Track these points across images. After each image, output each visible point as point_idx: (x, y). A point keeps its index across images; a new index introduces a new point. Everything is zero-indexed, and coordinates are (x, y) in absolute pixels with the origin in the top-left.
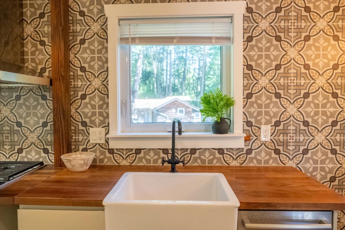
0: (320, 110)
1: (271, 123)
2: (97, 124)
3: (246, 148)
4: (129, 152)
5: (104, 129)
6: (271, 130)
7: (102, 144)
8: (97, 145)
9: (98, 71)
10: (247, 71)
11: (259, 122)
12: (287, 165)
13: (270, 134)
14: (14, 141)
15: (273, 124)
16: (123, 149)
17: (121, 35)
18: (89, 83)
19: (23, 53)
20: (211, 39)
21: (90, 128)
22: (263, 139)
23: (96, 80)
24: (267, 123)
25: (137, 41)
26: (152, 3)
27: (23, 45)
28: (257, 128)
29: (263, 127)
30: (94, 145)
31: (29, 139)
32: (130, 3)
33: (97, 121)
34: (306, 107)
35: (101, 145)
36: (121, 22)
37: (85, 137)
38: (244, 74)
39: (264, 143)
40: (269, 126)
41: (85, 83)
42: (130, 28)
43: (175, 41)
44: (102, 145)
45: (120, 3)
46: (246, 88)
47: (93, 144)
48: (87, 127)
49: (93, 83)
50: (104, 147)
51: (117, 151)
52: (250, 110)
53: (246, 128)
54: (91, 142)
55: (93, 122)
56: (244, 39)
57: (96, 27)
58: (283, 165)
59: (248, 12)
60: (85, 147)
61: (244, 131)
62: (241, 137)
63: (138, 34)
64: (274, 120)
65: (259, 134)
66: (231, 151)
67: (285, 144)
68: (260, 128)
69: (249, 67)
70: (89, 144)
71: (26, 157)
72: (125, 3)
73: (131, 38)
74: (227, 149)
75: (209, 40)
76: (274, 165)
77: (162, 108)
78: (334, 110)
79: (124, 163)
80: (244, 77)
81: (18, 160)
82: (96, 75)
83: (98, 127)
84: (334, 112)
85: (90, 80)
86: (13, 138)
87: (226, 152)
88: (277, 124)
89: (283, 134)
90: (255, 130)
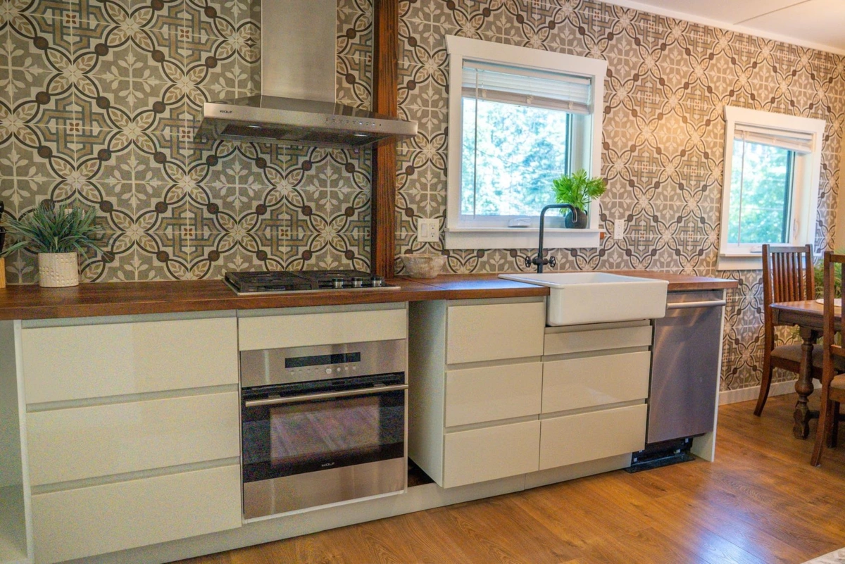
1: (624, 217)
2: (428, 212)
3: (600, 248)
4: (469, 254)
5: (438, 220)
6: (624, 226)
7: (434, 242)
8: (427, 245)
9: (432, 132)
11: (612, 215)
12: (637, 269)
13: (623, 232)
14: (297, 239)
15: (626, 219)
16: (460, 250)
17: (463, 83)
18: (418, 150)
20: (568, 104)
21: (419, 219)
22: (616, 237)
23: (429, 146)
24: (621, 217)
25: (484, 95)
26: (505, 43)
28: (611, 223)
29: (617, 222)
30: (423, 244)
31: (322, 235)
32: (477, 39)
33: (428, 209)
35: (432, 244)
36: (465, 63)
37: (411, 233)
38: (601, 155)
39: (617, 243)
40: (623, 220)
41: (412, 149)
42: (477, 75)
43: (529, 101)
44: (434, 245)
45: (465, 37)
47: (421, 243)
48: (414, 217)
49: (425, 151)
50: (436, 247)
51: (454, 253)
53: (601, 222)
54: (420, 239)
55: (422, 209)
57: (431, 66)
58: (633, 269)
60: (409, 247)
61: (599, 227)
62: (597, 233)
63: (484, 85)
64: (627, 213)
65: (612, 230)
66: (584, 251)
67: (636, 243)
68: (613, 223)
69: (606, 146)
70: (415, 243)
71: (317, 265)
72: (472, 38)
73: (479, 89)
74: (581, 249)
75: (566, 106)
76: (625, 269)
79: (463, 270)
81: (304, 269)
82: (430, 139)
83: (430, 218)
85: (420, 145)
86: (295, 233)
87: (579, 253)
88: (630, 218)
89: (635, 230)
90: (609, 225)
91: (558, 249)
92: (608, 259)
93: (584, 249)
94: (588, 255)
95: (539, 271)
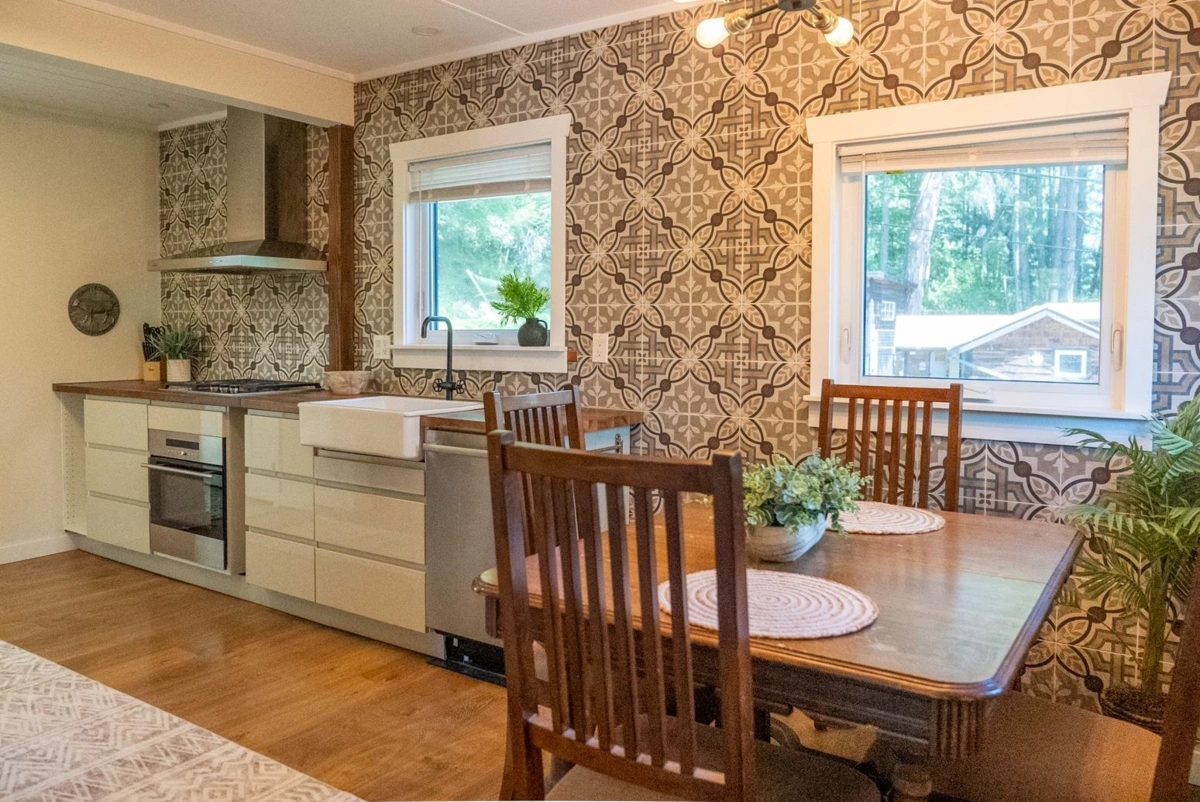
0: (691, 304)
1: (608, 329)
3: (571, 374)
6: (610, 342)
10: (573, 237)
11: (590, 327)
12: (636, 409)
13: (607, 350)
15: (612, 332)
19: (306, 225)
22: (595, 358)
24: (604, 329)
27: (306, 213)
28: (588, 338)
29: (595, 336)
34: (667, 299)
37: (370, 350)
38: (568, 241)
39: (598, 367)
40: (607, 335)
46: (571, 267)
52: (577, 306)
53: (572, 338)
55: (377, 326)
56: (568, 179)
58: (628, 409)
59: (575, 131)
60: (368, 363)
61: (567, 342)
64: (614, 324)
65: (591, 349)
66: (550, 378)
67: (632, 369)
68: (592, 338)
69: (577, 229)
74: (545, 374)
76: (615, 407)
77: (985, 346)
78: (715, 304)
80: (568, 248)
84: (716, 309)
87: (542, 380)
88: (619, 331)
89: (629, 349)
90: (585, 341)
91: (515, 373)
92: (586, 391)
93: (549, 374)
94: (555, 383)
95: (449, 397)
